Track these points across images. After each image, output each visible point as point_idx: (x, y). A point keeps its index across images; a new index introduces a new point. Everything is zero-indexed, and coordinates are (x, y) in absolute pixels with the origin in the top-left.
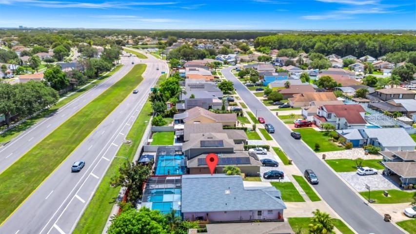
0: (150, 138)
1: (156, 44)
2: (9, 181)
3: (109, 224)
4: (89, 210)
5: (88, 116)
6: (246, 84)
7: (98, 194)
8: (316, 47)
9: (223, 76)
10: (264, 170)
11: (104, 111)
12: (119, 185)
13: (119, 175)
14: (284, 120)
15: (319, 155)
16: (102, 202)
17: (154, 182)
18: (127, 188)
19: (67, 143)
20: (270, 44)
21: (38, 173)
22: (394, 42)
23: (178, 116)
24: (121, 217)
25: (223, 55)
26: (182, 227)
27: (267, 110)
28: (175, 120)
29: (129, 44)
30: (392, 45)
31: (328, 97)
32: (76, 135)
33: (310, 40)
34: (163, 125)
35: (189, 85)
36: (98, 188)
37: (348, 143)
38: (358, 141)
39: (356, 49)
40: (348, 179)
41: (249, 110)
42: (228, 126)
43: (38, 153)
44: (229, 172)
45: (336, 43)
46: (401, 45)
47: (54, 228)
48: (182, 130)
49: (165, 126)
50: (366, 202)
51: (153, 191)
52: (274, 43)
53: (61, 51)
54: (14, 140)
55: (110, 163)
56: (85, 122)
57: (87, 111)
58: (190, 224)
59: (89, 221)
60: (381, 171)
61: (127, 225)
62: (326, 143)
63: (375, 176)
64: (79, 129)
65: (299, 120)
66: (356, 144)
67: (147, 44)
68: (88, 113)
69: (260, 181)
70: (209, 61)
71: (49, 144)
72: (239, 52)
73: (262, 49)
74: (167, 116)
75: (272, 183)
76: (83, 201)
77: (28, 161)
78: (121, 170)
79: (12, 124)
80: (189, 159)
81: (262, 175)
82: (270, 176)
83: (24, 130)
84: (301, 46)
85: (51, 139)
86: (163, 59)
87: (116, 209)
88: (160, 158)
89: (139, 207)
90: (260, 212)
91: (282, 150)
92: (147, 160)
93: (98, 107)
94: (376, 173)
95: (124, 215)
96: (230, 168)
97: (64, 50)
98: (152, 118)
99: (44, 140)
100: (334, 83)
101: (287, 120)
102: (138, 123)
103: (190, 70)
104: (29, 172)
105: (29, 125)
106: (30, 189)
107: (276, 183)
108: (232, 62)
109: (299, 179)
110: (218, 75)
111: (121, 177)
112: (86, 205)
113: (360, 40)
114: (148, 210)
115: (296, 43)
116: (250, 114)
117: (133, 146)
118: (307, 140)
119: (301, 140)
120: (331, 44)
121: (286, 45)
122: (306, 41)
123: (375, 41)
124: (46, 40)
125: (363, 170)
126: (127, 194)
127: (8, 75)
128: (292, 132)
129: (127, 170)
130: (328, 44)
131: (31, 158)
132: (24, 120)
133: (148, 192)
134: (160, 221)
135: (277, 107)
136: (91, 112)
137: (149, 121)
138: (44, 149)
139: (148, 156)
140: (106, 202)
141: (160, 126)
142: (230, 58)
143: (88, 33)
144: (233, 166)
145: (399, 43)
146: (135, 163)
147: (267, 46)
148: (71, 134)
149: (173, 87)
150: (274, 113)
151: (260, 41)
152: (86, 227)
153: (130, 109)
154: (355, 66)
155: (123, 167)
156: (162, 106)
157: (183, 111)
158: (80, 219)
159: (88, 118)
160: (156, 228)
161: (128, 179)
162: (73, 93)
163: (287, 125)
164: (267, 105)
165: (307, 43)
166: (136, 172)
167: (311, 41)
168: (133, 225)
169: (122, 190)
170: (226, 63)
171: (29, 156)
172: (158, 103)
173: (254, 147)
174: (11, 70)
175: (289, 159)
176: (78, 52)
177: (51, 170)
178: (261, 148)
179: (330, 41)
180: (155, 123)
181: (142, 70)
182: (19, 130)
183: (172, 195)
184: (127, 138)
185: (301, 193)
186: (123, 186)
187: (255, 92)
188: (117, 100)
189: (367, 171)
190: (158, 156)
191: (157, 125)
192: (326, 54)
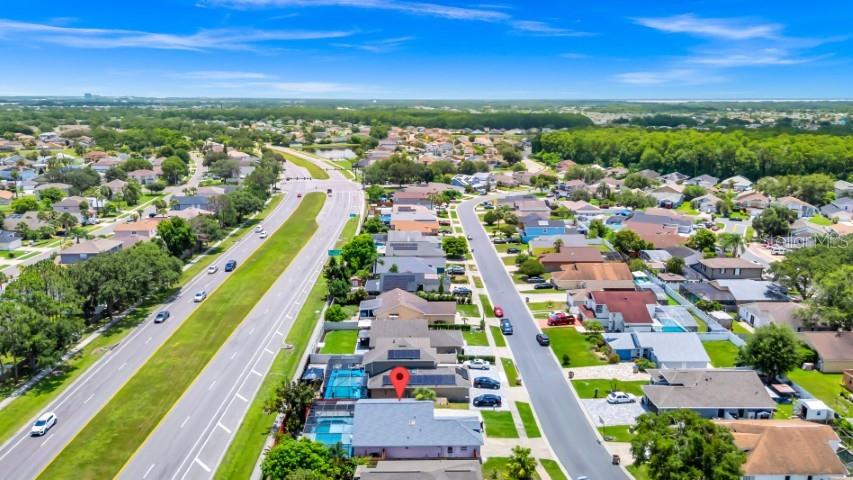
0: (322, 341)
1: (348, 142)
2: (129, 403)
3: (263, 457)
4: (237, 443)
5: (227, 301)
6: (493, 239)
7: (247, 423)
8: (644, 156)
9: (458, 219)
10: (476, 393)
11: (252, 292)
12: (275, 410)
13: (275, 397)
14: (535, 312)
15: (565, 372)
16: (253, 432)
17: (320, 408)
18: (284, 415)
19: (200, 347)
20: (560, 147)
21: (167, 393)
22: (789, 152)
23: (365, 305)
24: (278, 447)
25: (465, 176)
26: (350, 464)
27: (514, 291)
28: (362, 312)
29: (296, 143)
30: (784, 158)
31: (616, 272)
32: (213, 335)
33: (636, 141)
34: (342, 319)
35: (392, 245)
36: (247, 415)
37: (614, 354)
38: (629, 351)
39: (718, 164)
40: (592, 409)
41: (485, 291)
42: (441, 322)
43: (163, 364)
44: (420, 396)
45: (680, 151)
46: (802, 157)
47: (196, 463)
48: (368, 328)
49: (345, 321)
50: (601, 439)
51: (319, 420)
52: (568, 146)
53: (174, 167)
54: (126, 341)
55: (263, 379)
56: (224, 313)
57: (226, 293)
58: (360, 460)
59: (237, 456)
60: (639, 399)
61: (283, 457)
62: (584, 353)
63: (630, 405)
64: (216, 325)
65: (556, 312)
66: (624, 356)
67: (329, 142)
68: (228, 296)
69: (468, 408)
70: (438, 188)
71: (175, 349)
72: (499, 163)
73: (545, 156)
74: (350, 303)
75: (482, 412)
76: (229, 431)
77: (150, 373)
78: (278, 391)
79: (117, 315)
80: (370, 377)
81: (472, 400)
82: (480, 403)
83: (136, 325)
84: (618, 153)
85: (176, 341)
86: (356, 180)
87: (270, 441)
88: (333, 374)
89: (299, 438)
90: (450, 449)
91: (515, 363)
92: (313, 376)
93: (244, 285)
94: (633, 401)
95: (281, 446)
96: (421, 391)
97: (179, 165)
98: (326, 307)
99: (168, 341)
100: (640, 243)
101: (540, 312)
102: (305, 314)
103: (401, 210)
104: (154, 391)
105: (142, 316)
106: (160, 413)
107: (490, 412)
108: (481, 188)
109: (523, 407)
110: (450, 219)
111: (277, 400)
112: (233, 436)
113: (725, 146)
114: (309, 441)
115: (608, 147)
116: (483, 299)
117: (296, 353)
118: (558, 347)
119: (550, 348)
120: (671, 152)
121: (590, 149)
122: (626, 145)
123: (753, 149)
124: (145, 138)
125: (614, 396)
126: (284, 423)
127: (91, 220)
128: (541, 333)
129: (286, 392)
130: (666, 152)
131: (153, 370)
132: (132, 308)
133: (313, 421)
134: (322, 454)
135: (531, 287)
136: (233, 294)
137: (321, 310)
138: (169, 357)
139: (316, 371)
140: (258, 434)
141: (336, 321)
142: (477, 180)
143: (220, 114)
144: (425, 387)
145: (798, 153)
146: (296, 382)
147: (555, 151)
148: (205, 332)
149: (363, 250)
150: (523, 297)
151: (542, 140)
152: (234, 462)
153: (293, 288)
154: (702, 200)
155: (280, 387)
156: (344, 287)
157: (375, 294)
158: (227, 453)
159: (228, 305)
160: (317, 461)
161: (287, 403)
162: (200, 256)
163: (536, 322)
164: (517, 281)
165: (628, 149)
166: (297, 394)
167: (636, 145)
168: (291, 457)
169: (280, 417)
170: (469, 190)
171: (151, 367)
172: (337, 281)
173: (472, 358)
174: (95, 208)
175: (520, 377)
176: (204, 165)
177: (184, 388)
178: (481, 361)
179: (669, 146)
180: (330, 317)
181: (317, 207)
182: (129, 325)
183: (342, 425)
184: (286, 341)
185: (517, 427)
186: (280, 412)
187: (505, 255)
188: (273, 270)
189: (619, 397)
190: (329, 372)
191: (332, 320)
192: (661, 170)
